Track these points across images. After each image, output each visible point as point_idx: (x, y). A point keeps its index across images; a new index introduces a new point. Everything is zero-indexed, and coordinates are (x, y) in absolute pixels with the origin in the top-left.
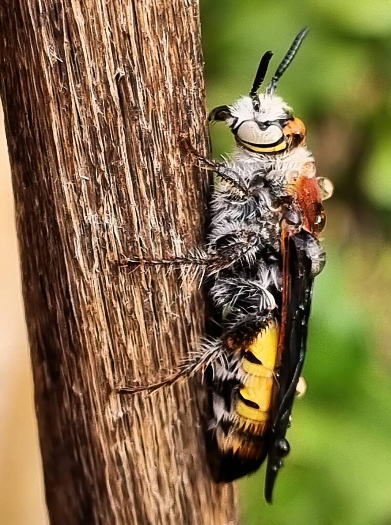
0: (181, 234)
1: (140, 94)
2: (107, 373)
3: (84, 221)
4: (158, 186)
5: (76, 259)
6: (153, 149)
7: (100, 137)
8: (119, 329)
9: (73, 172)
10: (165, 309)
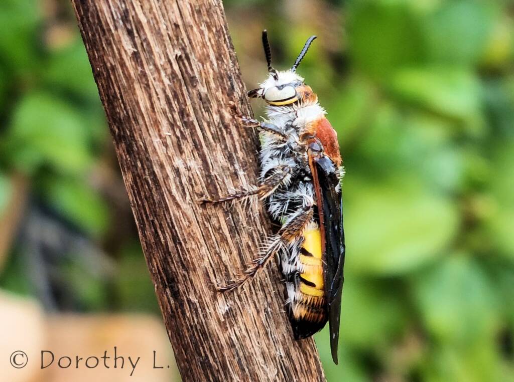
0: (243, 167)
1: (194, 67)
2: (211, 278)
3: (173, 166)
4: (219, 133)
5: (173, 196)
6: (211, 107)
7: (172, 101)
8: (213, 243)
9: (159, 131)
10: (242, 224)
